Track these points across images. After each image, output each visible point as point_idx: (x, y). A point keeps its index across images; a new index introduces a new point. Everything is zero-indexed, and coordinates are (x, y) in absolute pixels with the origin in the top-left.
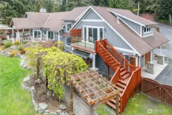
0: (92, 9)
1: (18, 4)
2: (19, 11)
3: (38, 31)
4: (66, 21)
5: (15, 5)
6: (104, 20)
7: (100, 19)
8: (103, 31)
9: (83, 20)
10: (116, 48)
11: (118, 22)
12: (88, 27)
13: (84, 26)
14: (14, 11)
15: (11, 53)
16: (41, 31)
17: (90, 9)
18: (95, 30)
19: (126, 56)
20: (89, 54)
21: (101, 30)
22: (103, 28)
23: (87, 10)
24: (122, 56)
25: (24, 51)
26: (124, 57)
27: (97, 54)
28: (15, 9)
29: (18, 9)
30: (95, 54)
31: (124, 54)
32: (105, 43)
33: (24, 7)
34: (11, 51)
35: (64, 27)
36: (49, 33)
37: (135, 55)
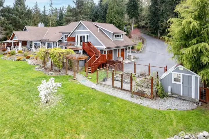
0: (82, 23)
1: (14, 19)
2: (15, 26)
3: (37, 43)
4: (63, 33)
5: (11, 19)
6: (88, 30)
7: (87, 29)
8: (89, 37)
9: (76, 31)
10: (95, 46)
11: (99, 31)
12: (79, 35)
13: (77, 35)
14: (10, 26)
15: (18, 58)
16: (40, 43)
17: (81, 23)
18: (84, 37)
19: (101, 50)
20: (78, 51)
21: (88, 36)
22: (88, 35)
23: (79, 24)
24: (98, 50)
25: (28, 56)
26: (100, 51)
27: (84, 50)
28: (11, 23)
29: (14, 24)
30: (82, 50)
31: (99, 49)
32: (89, 44)
33: (21, 22)
34: (17, 57)
35: (62, 38)
36: (49, 44)
37: (104, 48)
